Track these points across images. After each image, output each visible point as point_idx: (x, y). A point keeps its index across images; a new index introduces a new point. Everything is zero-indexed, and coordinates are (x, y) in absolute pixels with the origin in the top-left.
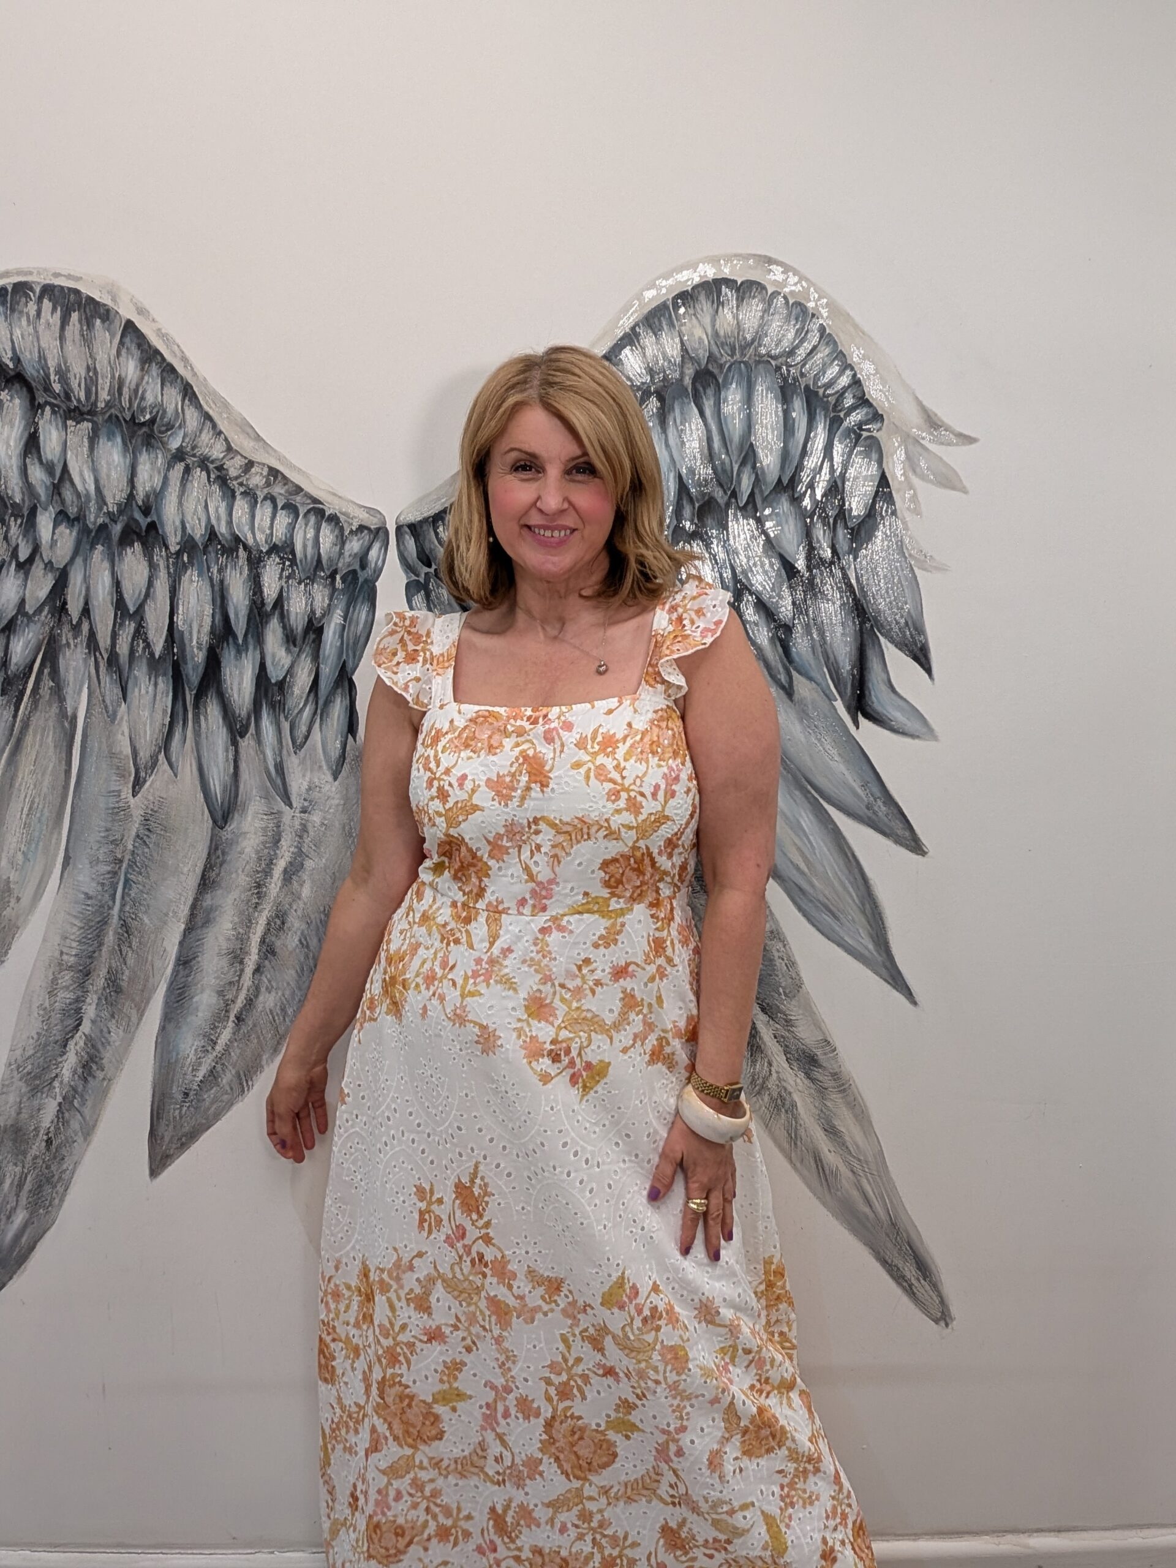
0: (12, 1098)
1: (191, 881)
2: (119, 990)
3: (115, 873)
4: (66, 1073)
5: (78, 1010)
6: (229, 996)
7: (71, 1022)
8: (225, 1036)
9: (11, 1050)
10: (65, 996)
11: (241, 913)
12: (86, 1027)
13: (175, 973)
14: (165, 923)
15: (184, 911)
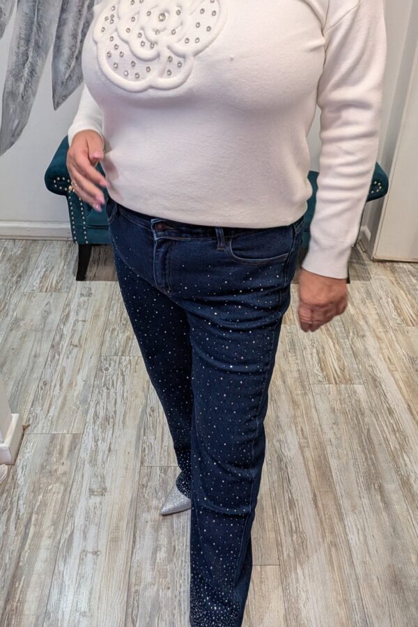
0: (10, 83)
1: (59, 9)
2: (39, 47)
3: (34, 6)
4: (25, 75)
5: (27, 53)
6: (73, 50)
7: (25, 58)
8: (73, 64)
9: (8, 67)
10: (22, 49)
11: (75, 21)
12: (30, 59)
13: (56, 41)
14: (51, 24)
15: (57, 20)
